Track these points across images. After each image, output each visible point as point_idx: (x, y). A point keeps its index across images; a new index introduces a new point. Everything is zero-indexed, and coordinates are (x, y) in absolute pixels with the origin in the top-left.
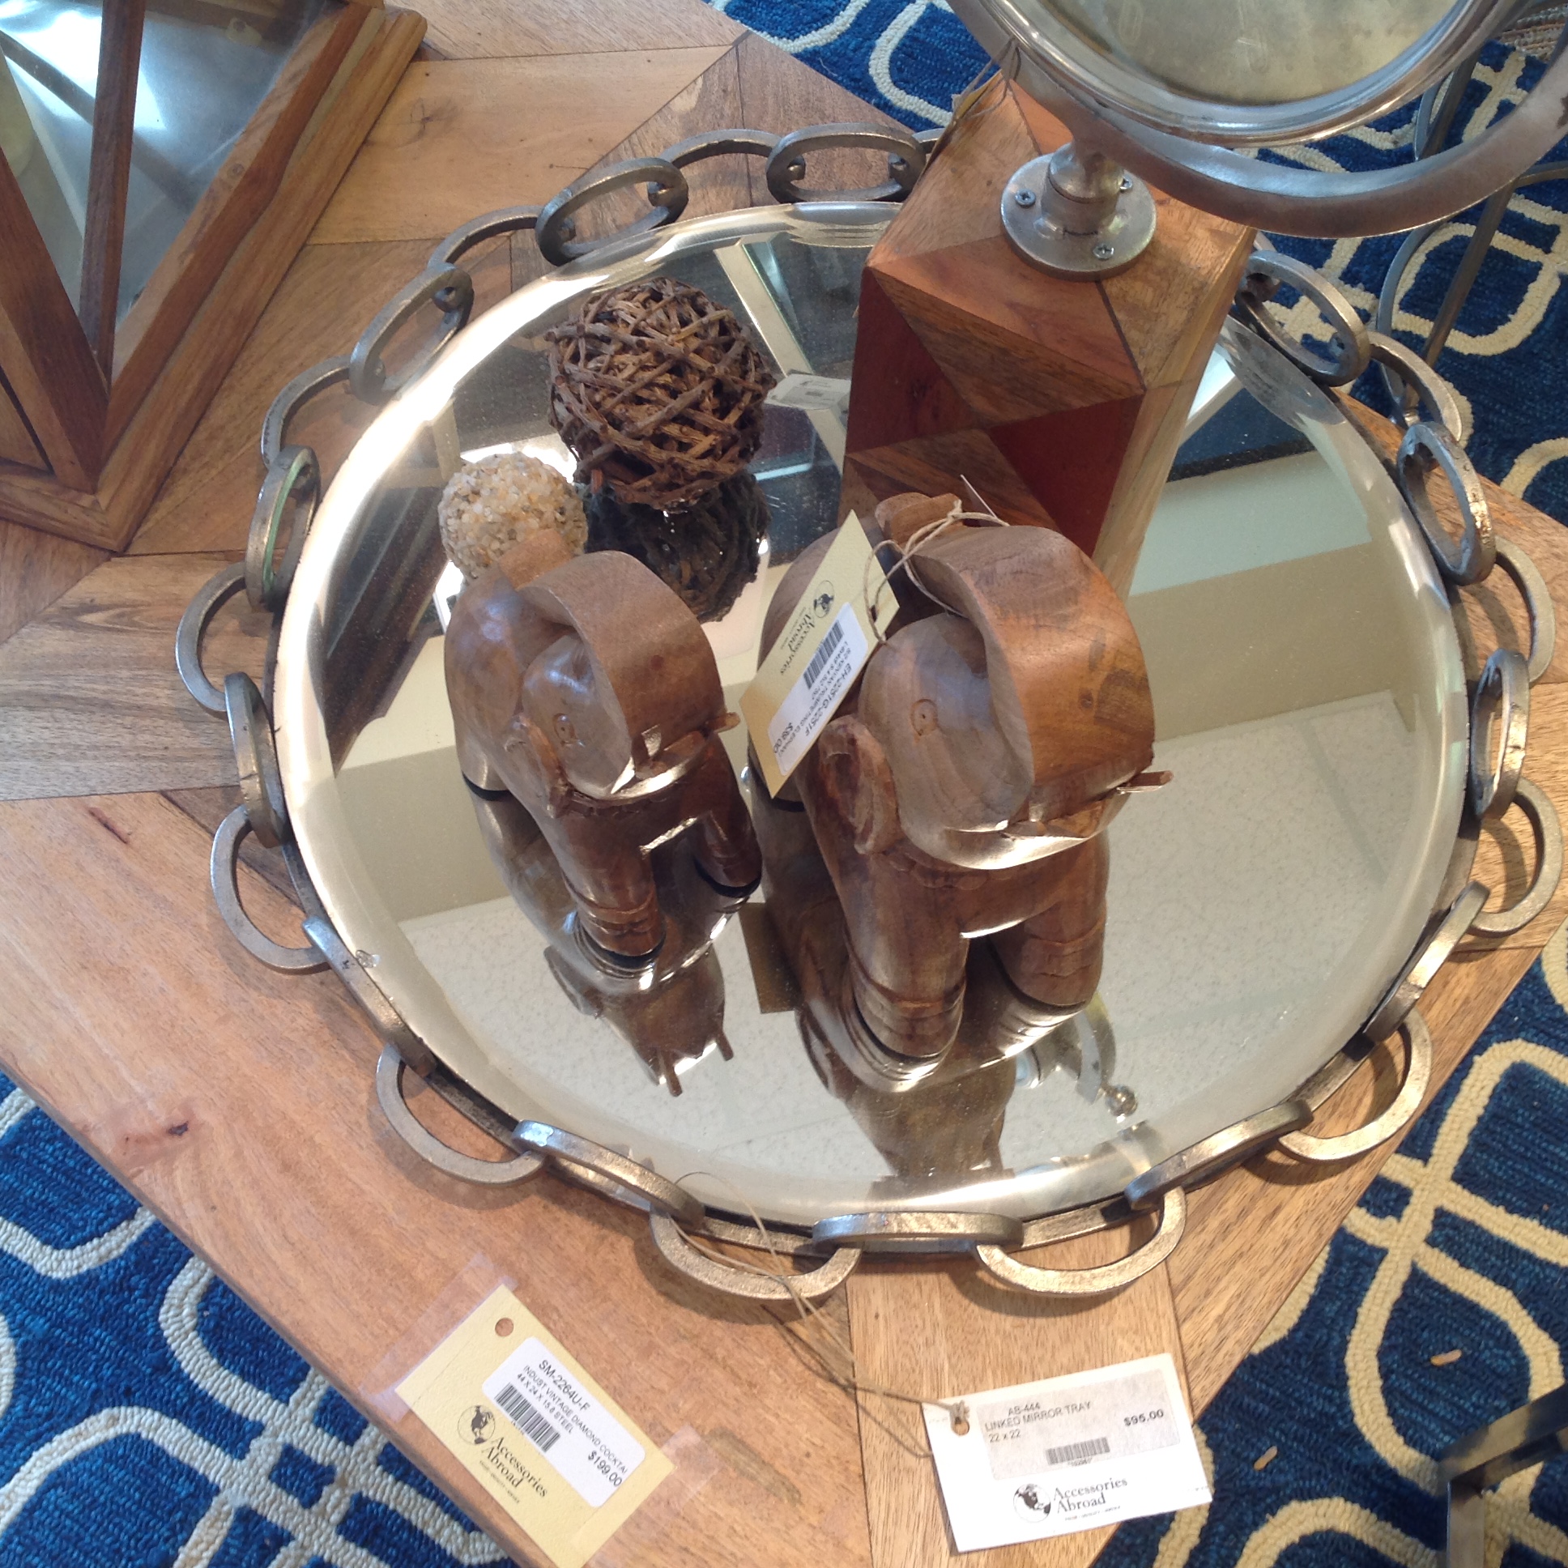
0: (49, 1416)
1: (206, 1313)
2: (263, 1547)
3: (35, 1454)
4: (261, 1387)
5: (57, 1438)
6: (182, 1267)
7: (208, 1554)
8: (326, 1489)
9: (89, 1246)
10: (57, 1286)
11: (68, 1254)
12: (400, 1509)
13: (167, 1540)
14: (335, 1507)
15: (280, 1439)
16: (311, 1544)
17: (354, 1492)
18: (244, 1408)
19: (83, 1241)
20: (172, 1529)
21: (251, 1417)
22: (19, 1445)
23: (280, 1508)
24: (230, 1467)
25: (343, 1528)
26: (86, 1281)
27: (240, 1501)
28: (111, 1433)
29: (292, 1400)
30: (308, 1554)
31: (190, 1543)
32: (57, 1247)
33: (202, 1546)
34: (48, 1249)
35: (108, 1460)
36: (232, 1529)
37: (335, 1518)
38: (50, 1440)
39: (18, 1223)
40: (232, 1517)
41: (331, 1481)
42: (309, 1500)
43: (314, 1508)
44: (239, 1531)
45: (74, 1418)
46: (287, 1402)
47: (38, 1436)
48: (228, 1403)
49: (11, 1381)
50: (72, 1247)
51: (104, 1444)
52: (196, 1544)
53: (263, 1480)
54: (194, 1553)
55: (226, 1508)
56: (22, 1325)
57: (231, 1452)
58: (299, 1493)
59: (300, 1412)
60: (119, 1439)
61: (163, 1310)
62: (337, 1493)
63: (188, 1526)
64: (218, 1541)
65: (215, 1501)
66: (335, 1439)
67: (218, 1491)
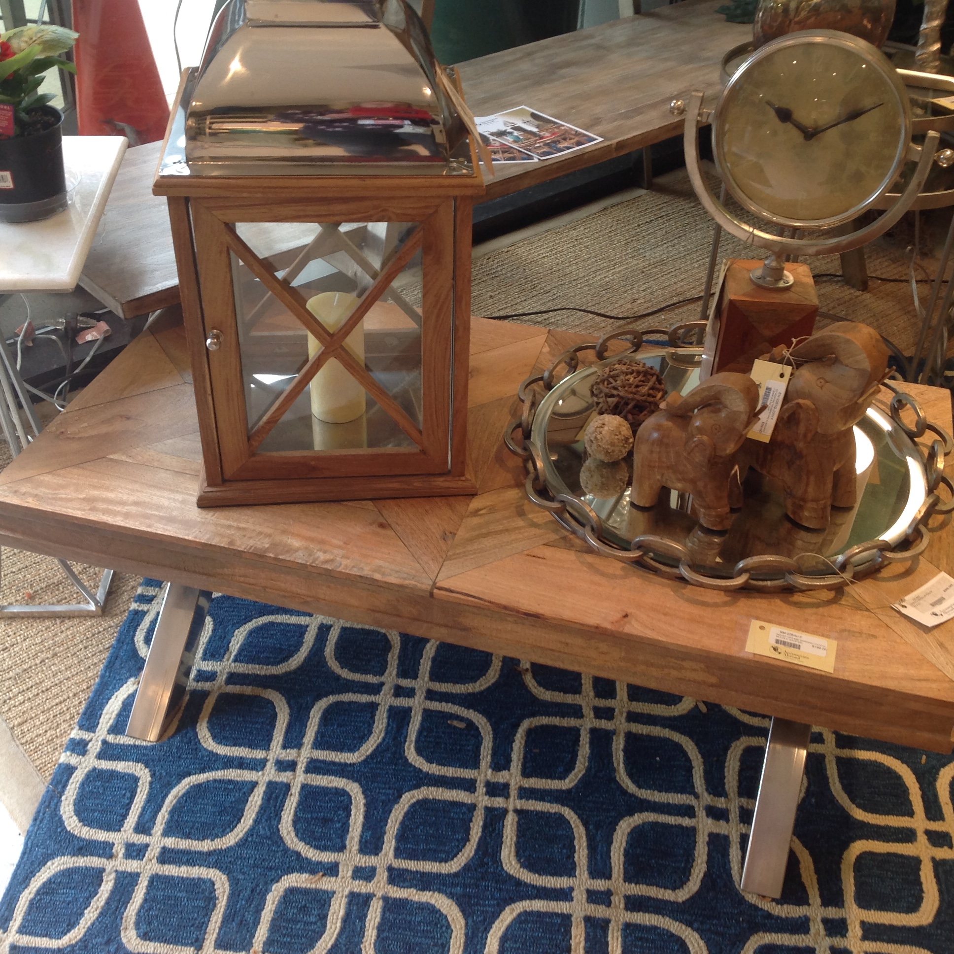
0: (485, 920)
1: (522, 861)
2: (602, 927)
3: (489, 936)
4: (561, 876)
5: (494, 926)
6: (501, 849)
7: (583, 938)
8: (612, 898)
9: (458, 856)
10: (456, 875)
11: (452, 863)
12: (644, 894)
13: (563, 940)
14: (620, 902)
15: (582, 888)
16: (620, 920)
17: (623, 895)
18: (560, 884)
19: (456, 856)
20: (562, 935)
21: (565, 886)
22: (480, 935)
23: (599, 911)
24: (570, 907)
25: (627, 908)
26: (466, 868)
27: (582, 914)
28: (515, 914)
29: (577, 874)
30: (620, 923)
31: (573, 937)
32: (446, 862)
33: (579, 936)
34: (443, 864)
35: (521, 923)
36: (586, 926)
37: (622, 906)
38: (491, 927)
39: (423, 860)
40: (583, 922)
41: (612, 894)
42: (609, 904)
43: (612, 906)
44: (589, 925)
45: (495, 916)
46: (576, 876)
47: (486, 929)
48: (553, 886)
49: (461, 914)
50: (452, 859)
51: (515, 919)
52: (576, 937)
53: (586, 904)
54: (577, 941)
55: (579, 920)
56: (451, 893)
57: (566, 900)
58: (603, 903)
59: (583, 877)
60: (519, 915)
61: (504, 866)
62: (617, 898)
63: (568, 933)
64: (583, 933)
65: (573, 919)
66: (603, 880)
67: (571, 915)
